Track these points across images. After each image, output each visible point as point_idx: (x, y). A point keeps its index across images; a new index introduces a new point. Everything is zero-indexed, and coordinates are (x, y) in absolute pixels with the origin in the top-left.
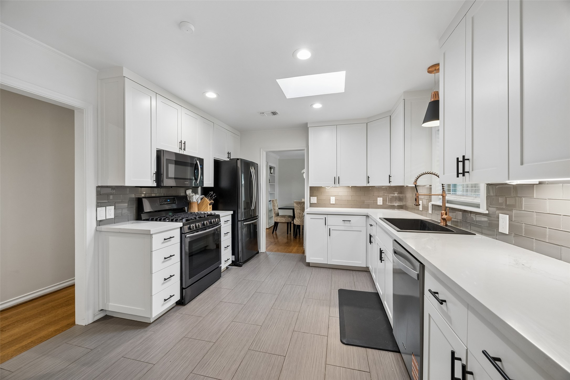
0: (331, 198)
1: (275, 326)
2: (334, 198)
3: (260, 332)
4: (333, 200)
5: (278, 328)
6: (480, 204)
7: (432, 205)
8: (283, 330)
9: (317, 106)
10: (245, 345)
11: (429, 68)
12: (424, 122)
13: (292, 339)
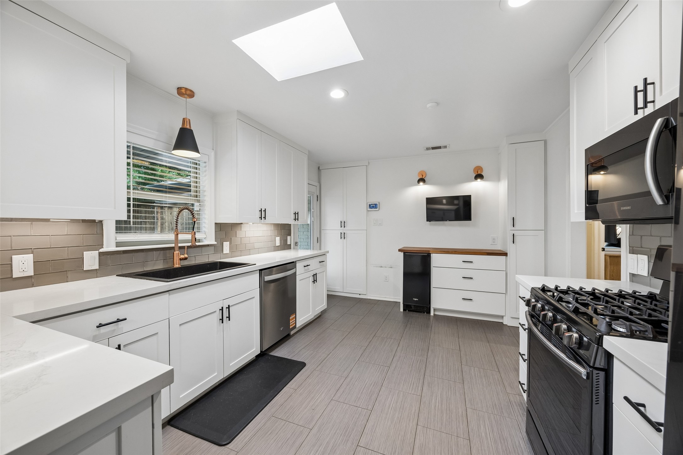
1: (366, 384)
3: (382, 380)
5: (362, 382)
7: (100, 253)
8: (357, 379)
10: (394, 370)
13: (350, 371)
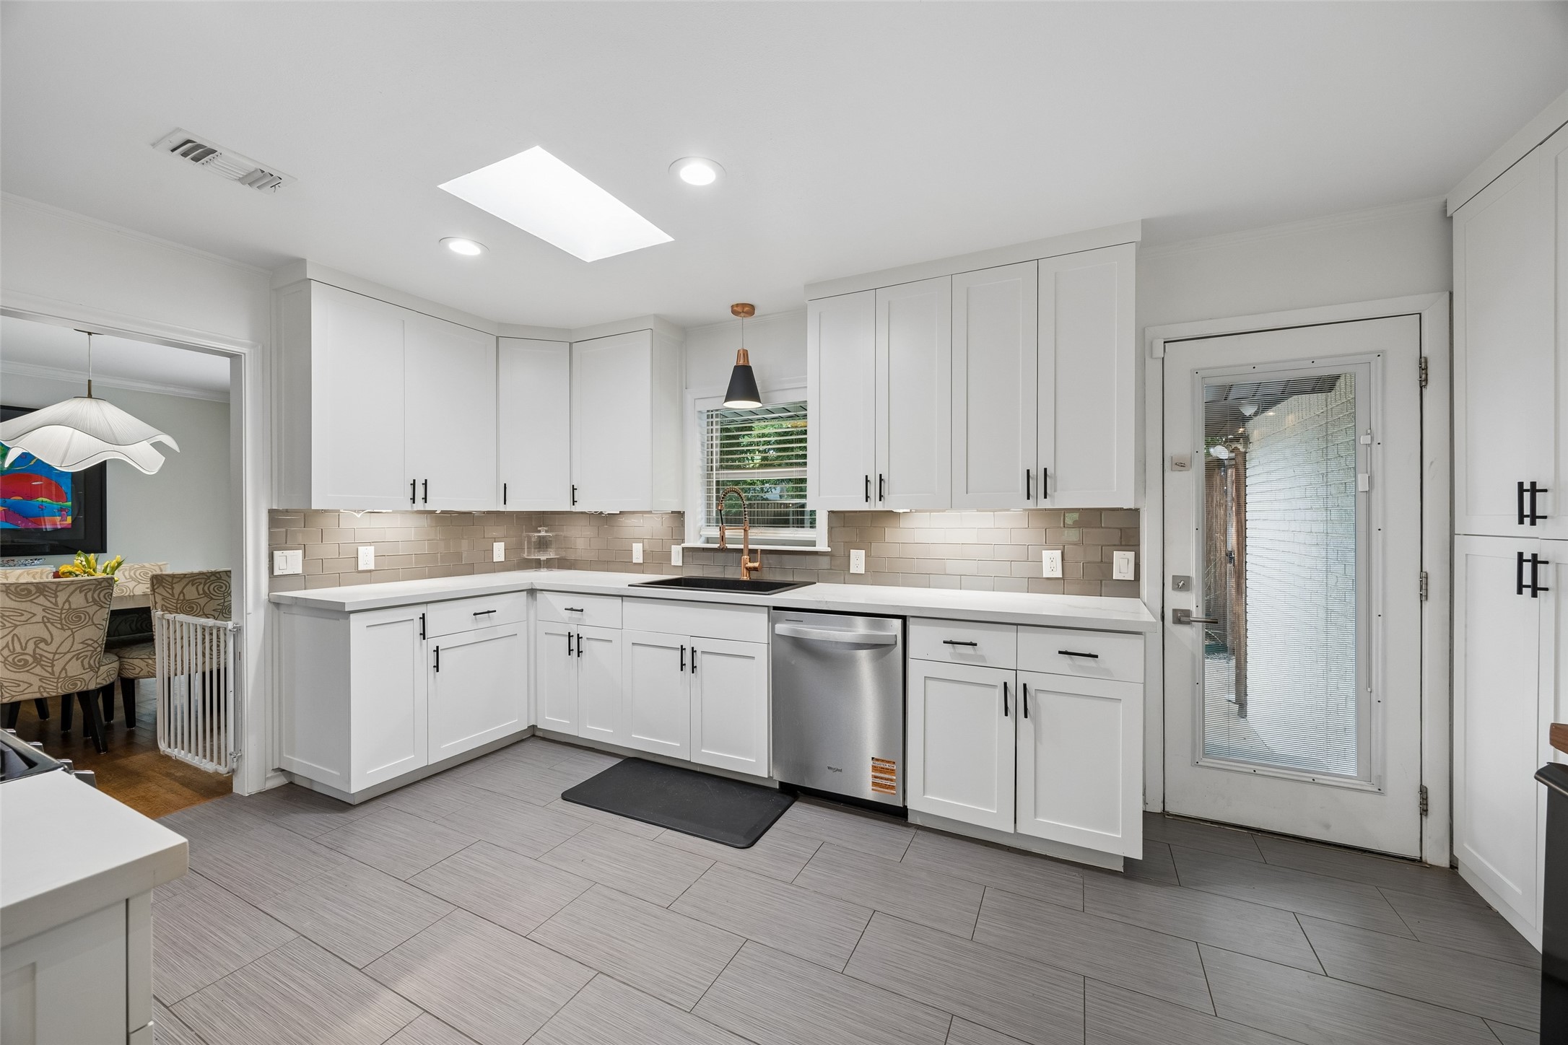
0: (362, 549)
2: (371, 549)
4: (367, 559)
6: (815, 541)
7: (683, 548)
9: (464, 247)
11: (737, 305)
12: (728, 398)
